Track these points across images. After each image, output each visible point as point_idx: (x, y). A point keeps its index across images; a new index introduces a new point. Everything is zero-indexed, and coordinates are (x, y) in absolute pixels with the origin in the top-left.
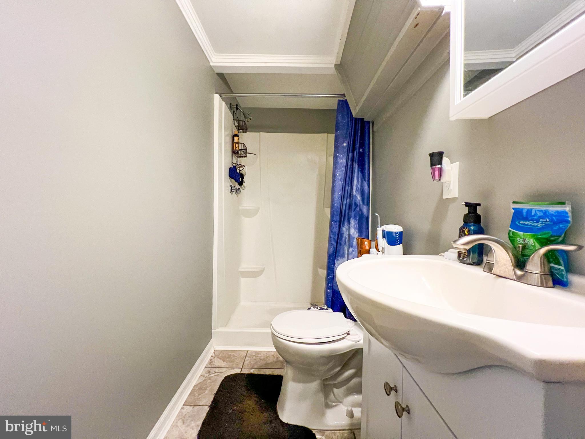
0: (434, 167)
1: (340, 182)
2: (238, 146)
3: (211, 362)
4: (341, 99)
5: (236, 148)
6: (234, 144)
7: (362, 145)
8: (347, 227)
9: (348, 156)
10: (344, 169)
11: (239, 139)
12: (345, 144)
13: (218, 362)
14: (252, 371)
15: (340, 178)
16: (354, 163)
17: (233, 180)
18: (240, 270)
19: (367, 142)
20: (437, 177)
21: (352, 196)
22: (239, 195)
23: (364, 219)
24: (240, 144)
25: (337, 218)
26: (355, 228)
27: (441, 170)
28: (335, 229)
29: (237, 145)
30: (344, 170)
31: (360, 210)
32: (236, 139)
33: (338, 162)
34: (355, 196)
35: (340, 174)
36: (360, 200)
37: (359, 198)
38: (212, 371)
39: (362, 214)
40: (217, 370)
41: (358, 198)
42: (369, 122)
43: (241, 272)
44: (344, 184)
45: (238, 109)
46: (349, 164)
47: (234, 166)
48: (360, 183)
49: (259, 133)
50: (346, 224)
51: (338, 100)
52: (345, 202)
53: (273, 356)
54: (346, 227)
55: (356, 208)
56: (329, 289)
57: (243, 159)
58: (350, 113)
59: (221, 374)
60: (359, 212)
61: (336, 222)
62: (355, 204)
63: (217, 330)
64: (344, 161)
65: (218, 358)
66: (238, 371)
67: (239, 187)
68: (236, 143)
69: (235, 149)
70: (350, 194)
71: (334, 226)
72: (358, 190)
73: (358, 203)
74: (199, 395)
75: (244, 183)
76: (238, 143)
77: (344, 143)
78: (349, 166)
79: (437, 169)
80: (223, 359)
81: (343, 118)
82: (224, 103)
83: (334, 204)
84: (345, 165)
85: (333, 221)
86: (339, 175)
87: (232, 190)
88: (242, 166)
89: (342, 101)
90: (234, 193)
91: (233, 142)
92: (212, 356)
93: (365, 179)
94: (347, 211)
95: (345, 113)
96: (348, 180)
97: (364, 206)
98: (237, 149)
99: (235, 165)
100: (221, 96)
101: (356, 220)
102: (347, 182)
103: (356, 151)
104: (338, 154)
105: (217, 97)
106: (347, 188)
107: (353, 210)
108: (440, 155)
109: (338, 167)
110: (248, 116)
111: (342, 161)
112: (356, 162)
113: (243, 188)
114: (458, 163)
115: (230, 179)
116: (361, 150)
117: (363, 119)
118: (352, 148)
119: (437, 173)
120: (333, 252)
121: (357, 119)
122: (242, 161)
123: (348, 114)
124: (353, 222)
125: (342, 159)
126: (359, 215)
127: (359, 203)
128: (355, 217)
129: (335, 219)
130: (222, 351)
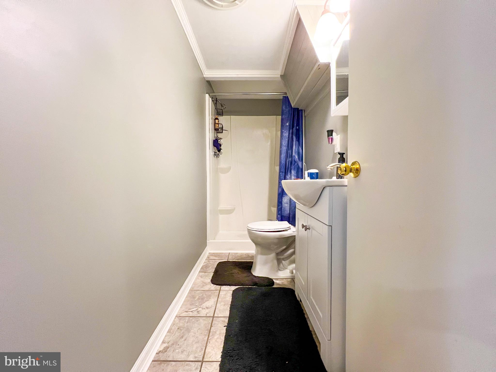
0: (329, 137)
1: (285, 148)
2: (218, 126)
3: (208, 257)
4: (285, 95)
5: (217, 127)
6: (216, 125)
7: (298, 125)
8: (290, 176)
9: (289, 131)
10: (287, 139)
11: (218, 121)
12: (287, 124)
13: (212, 258)
14: (234, 260)
15: (285, 145)
16: (293, 136)
17: (215, 148)
18: (219, 209)
19: (301, 122)
20: (330, 142)
21: (292, 156)
22: (218, 158)
23: (300, 170)
24: (219, 125)
25: (283, 170)
26: (294, 176)
27: (332, 139)
28: (282, 177)
29: (218, 125)
30: (287, 140)
31: (297, 164)
32: (217, 121)
33: (283, 135)
34: (294, 156)
35: (285, 143)
36: (297, 159)
37: (297, 157)
38: (210, 261)
39: (299, 166)
40: (213, 260)
41: (296, 157)
42: (302, 110)
43: (220, 210)
44: (287, 149)
45: (217, 101)
46: (290, 136)
47: (216, 139)
48: (297, 148)
49: (230, 116)
50: (289, 174)
51: (283, 96)
52: (288, 160)
53: (245, 255)
54: (289, 176)
55: (295, 163)
56: (279, 215)
57: (221, 134)
58: (290, 105)
59: (216, 262)
60: (297, 166)
61: (283, 172)
62: (294, 161)
63: (210, 241)
64: (287, 134)
65: (212, 256)
66: (227, 260)
67: (218, 153)
68: (217, 124)
69: (216, 127)
70: (291, 155)
71: (281, 175)
72: (296, 153)
73: (296, 160)
74: (206, 269)
75: (221, 150)
76: (218, 124)
77: (287, 123)
78: (290, 138)
79: (330, 138)
80: (215, 256)
81: (286, 107)
82: (210, 99)
83: (281, 161)
84: (288, 137)
85: (281, 172)
86: (284, 144)
87: (215, 155)
88: (221, 139)
89: (285, 97)
90: (215, 156)
91: (215, 123)
92: (208, 255)
93: (300, 146)
94: (289, 166)
95: (287, 104)
96: (290, 146)
97: (299, 162)
98: (218, 127)
99: (216, 138)
100: (209, 95)
101: (295, 171)
102: (289, 148)
103: (294, 128)
104: (283, 130)
105: (207, 96)
106: (289, 151)
107: (293, 164)
108: (332, 131)
109: (283, 138)
110: (224, 106)
111: (286, 134)
112: (294, 135)
113: (221, 153)
114: (339, 135)
115: (214, 147)
116: (297, 128)
117: (298, 108)
118: (292, 127)
119: (330, 140)
120: (281, 191)
121: (294, 108)
122: (220, 135)
123: (289, 105)
124: (293, 172)
125: (286, 133)
126: (297, 168)
127: (297, 160)
128: (294, 169)
129: (282, 171)
130: (213, 253)
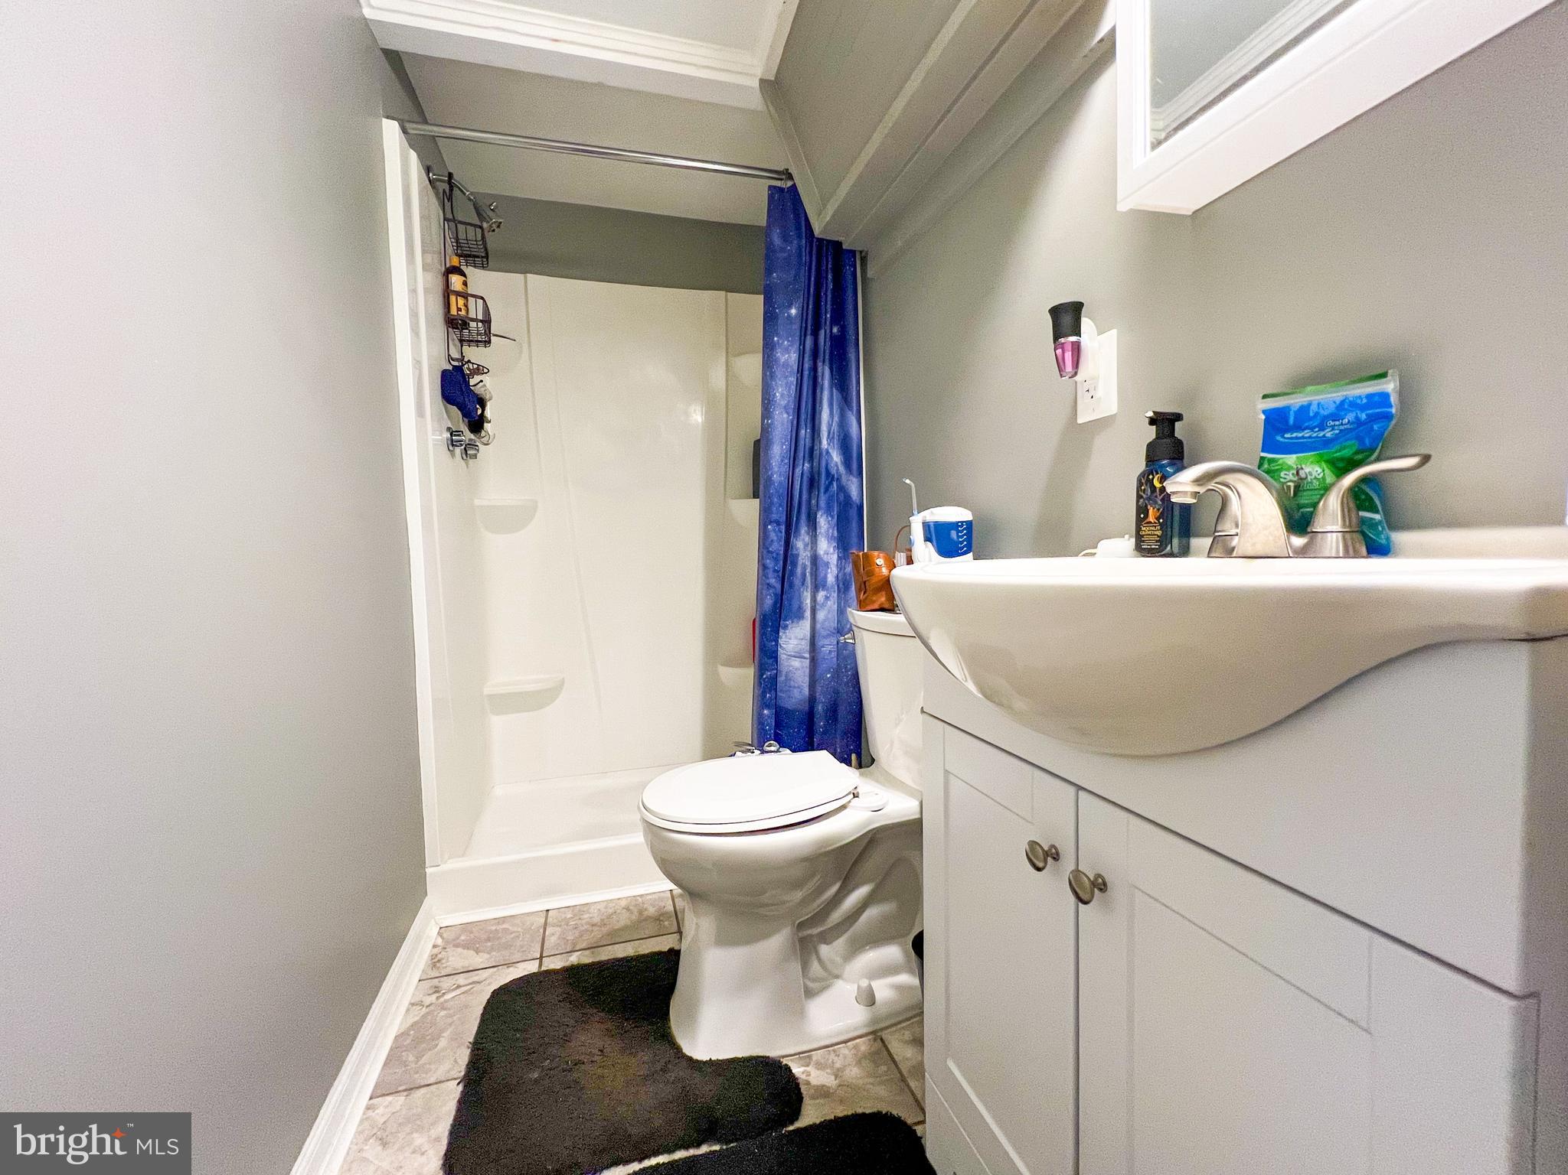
0: (1062, 340)
1: (785, 416)
2: (466, 306)
3: (435, 962)
4: (778, 184)
5: (459, 309)
6: (453, 298)
7: (839, 316)
8: (807, 539)
9: (803, 343)
10: (793, 379)
11: (465, 284)
12: (793, 311)
13: (458, 959)
14: (574, 959)
15: (783, 403)
16: (820, 364)
17: (454, 409)
18: (487, 691)
19: (850, 307)
20: (1069, 368)
21: (816, 453)
22: (471, 462)
23: (853, 513)
24: (471, 300)
25: (779, 513)
26: (830, 539)
27: (1077, 348)
28: (775, 544)
29: (461, 302)
30: (795, 383)
31: (842, 489)
32: (456, 281)
33: (777, 360)
34: (828, 452)
35: (784, 392)
36: (839, 464)
37: (836, 457)
38: (446, 983)
39: (848, 497)
40: (461, 980)
41: (832, 458)
42: (853, 253)
43: (491, 697)
44: (795, 422)
45: (455, 188)
46: (807, 366)
47: (454, 366)
48: (836, 419)
49: (521, 277)
50: (803, 530)
51: (770, 187)
52: (798, 471)
53: (627, 909)
54: (804, 540)
55: (831, 483)
56: (768, 707)
57: (481, 349)
58: (803, 223)
59: (478, 987)
60: (837, 494)
61: (778, 523)
62: (828, 473)
63: (444, 867)
64: (793, 357)
65: (457, 946)
66: (532, 968)
67: (472, 436)
68: (458, 294)
69: (454, 311)
70: (812, 450)
71: (773, 536)
72: (833, 438)
73: (833, 471)
74: (418, 1058)
75: (486, 425)
76: (465, 296)
77: (790, 307)
78: (806, 373)
79: (1069, 347)
80: (473, 946)
81: (785, 238)
82: (413, 155)
83: (772, 475)
84: (796, 368)
85: (771, 522)
86: (782, 395)
87: (453, 443)
88: (479, 370)
89: (781, 190)
90: (458, 450)
91: (447, 292)
92: (435, 946)
93: (851, 409)
94: (805, 497)
95: (791, 224)
96: (806, 412)
97: (851, 478)
98: (463, 313)
99: (456, 364)
100: (404, 131)
101: (832, 517)
102: (803, 417)
103: (823, 332)
104: (776, 339)
105: (391, 130)
106: (803, 432)
107: (822, 490)
108: (1076, 308)
109: (778, 374)
110: (491, 214)
111: (788, 356)
112: (824, 362)
113: (485, 440)
114: (1114, 332)
115: (446, 409)
116: (835, 330)
117: (838, 244)
118: (813, 324)
119: (1068, 355)
120: (775, 603)
121: (820, 240)
122: (475, 355)
123: (798, 223)
124: (823, 522)
125: (787, 350)
126: (839, 504)
127: (838, 470)
128: (829, 510)
129: (774, 516)
130: (466, 927)
